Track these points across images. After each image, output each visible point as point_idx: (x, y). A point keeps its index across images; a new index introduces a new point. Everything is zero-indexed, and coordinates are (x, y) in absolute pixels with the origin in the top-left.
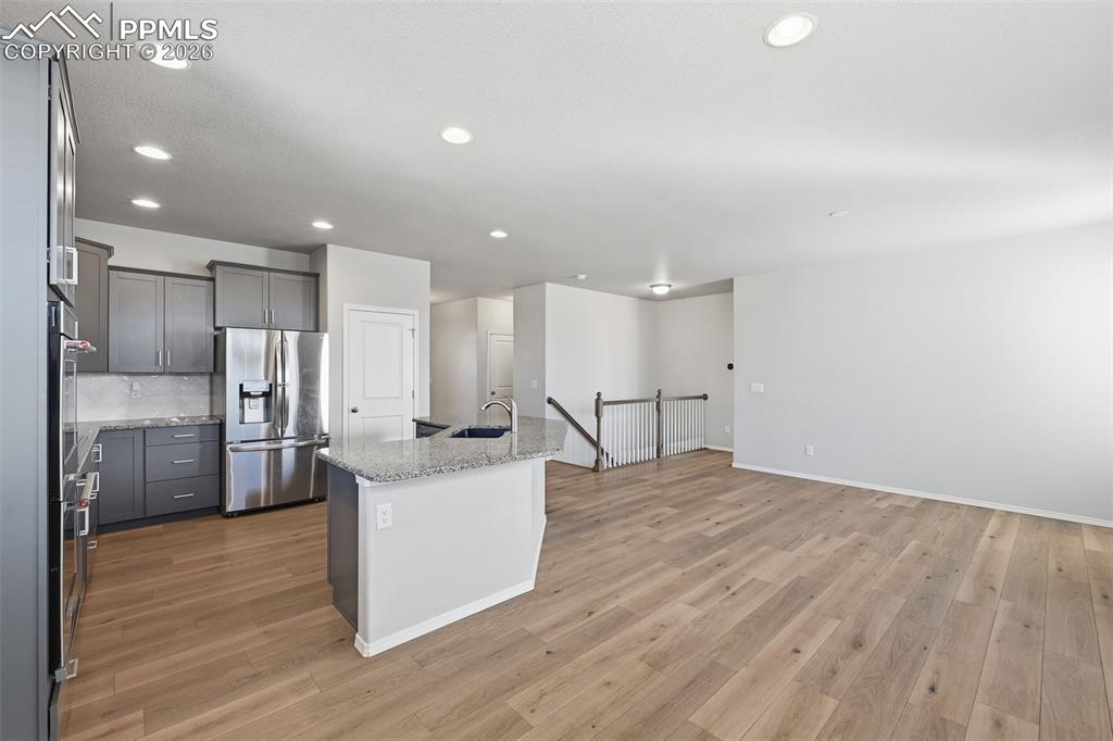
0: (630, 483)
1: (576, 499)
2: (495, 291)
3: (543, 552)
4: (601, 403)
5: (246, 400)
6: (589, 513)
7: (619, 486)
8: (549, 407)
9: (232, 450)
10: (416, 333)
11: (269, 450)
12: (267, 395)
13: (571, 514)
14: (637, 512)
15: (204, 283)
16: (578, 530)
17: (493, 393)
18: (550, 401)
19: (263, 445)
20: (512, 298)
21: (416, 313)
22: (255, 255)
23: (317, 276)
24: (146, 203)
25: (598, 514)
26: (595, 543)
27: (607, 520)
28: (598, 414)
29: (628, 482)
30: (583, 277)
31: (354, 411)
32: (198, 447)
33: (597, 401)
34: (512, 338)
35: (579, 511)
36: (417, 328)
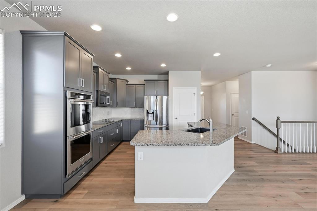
0: (295, 164)
1: (257, 164)
2: (232, 78)
3: (224, 186)
4: (279, 122)
5: (149, 114)
6: (260, 173)
7: (288, 163)
8: (253, 122)
9: (146, 127)
10: (196, 94)
11: (160, 128)
12: (153, 113)
13: (250, 171)
14: (292, 181)
15: (143, 85)
16: (249, 180)
17: (233, 115)
18: (254, 119)
19: (158, 126)
20: (238, 80)
21: (196, 88)
22: (155, 77)
23: (168, 80)
24: (129, 69)
25: (265, 175)
26: (254, 191)
27: (269, 180)
28: (277, 126)
29: (294, 162)
30: (269, 65)
31: (176, 119)
32: (140, 125)
33: (277, 121)
34: (238, 95)
35: (255, 171)
36: (196, 93)
